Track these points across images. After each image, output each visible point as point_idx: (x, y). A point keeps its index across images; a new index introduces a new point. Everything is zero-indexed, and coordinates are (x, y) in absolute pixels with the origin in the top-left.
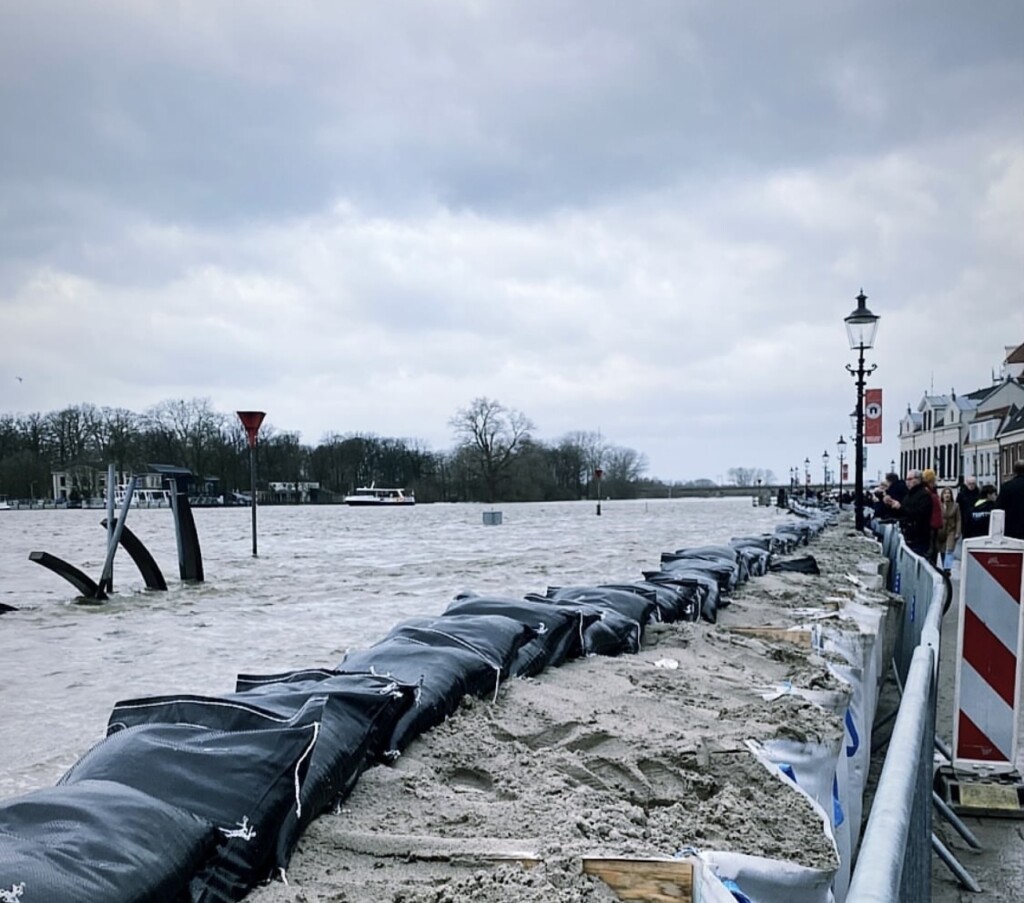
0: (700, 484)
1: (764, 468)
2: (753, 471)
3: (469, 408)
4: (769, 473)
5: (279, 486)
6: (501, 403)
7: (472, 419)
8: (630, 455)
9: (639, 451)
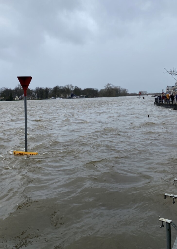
0: (134, 94)
1: (145, 91)
2: (143, 91)
3: (107, 84)
4: (146, 92)
5: (81, 96)
6: (111, 84)
7: (107, 86)
8: (125, 90)
9: (127, 89)
